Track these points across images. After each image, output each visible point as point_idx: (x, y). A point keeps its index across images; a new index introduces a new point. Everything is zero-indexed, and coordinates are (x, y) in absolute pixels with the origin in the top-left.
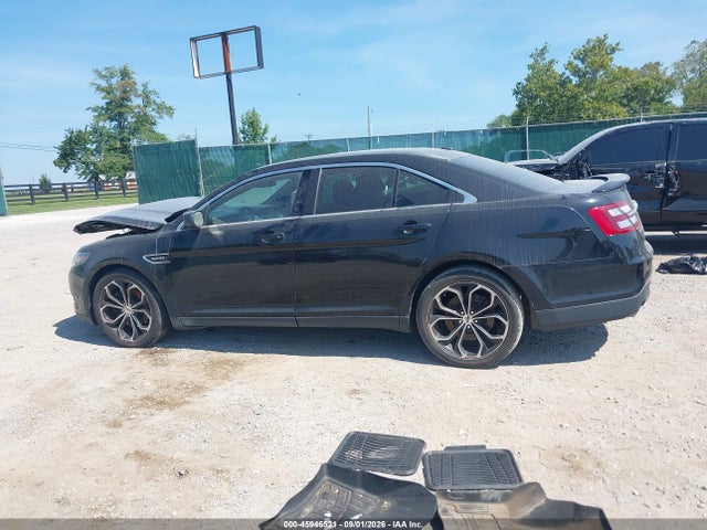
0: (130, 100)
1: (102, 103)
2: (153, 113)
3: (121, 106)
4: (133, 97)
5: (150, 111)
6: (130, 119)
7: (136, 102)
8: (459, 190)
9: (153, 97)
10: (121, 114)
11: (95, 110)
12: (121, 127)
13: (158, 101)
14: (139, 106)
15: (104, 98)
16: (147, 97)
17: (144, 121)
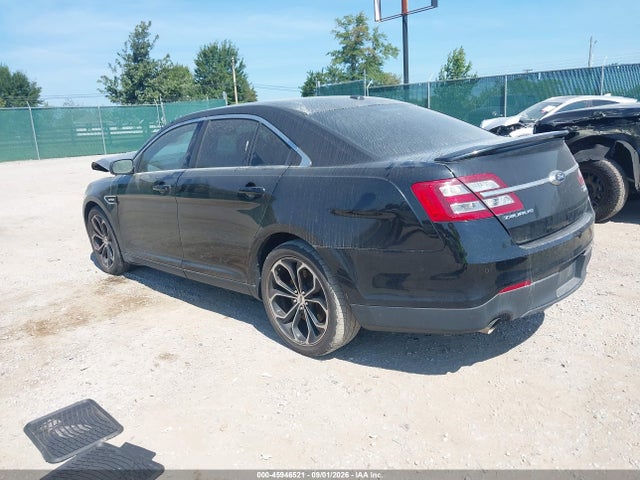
0: (362, 44)
1: (340, 48)
2: (380, 55)
3: (354, 49)
4: (364, 41)
5: (379, 54)
6: (360, 61)
7: (368, 45)
8: (298, 150)
9: (381, 40)
10: (353, 57)
11: (333, 54)
12: (353, 68)
13: (386, 44)
14: (368, 49)
15: (341, 43)
16: (377, 40)
17: (373, 62)
